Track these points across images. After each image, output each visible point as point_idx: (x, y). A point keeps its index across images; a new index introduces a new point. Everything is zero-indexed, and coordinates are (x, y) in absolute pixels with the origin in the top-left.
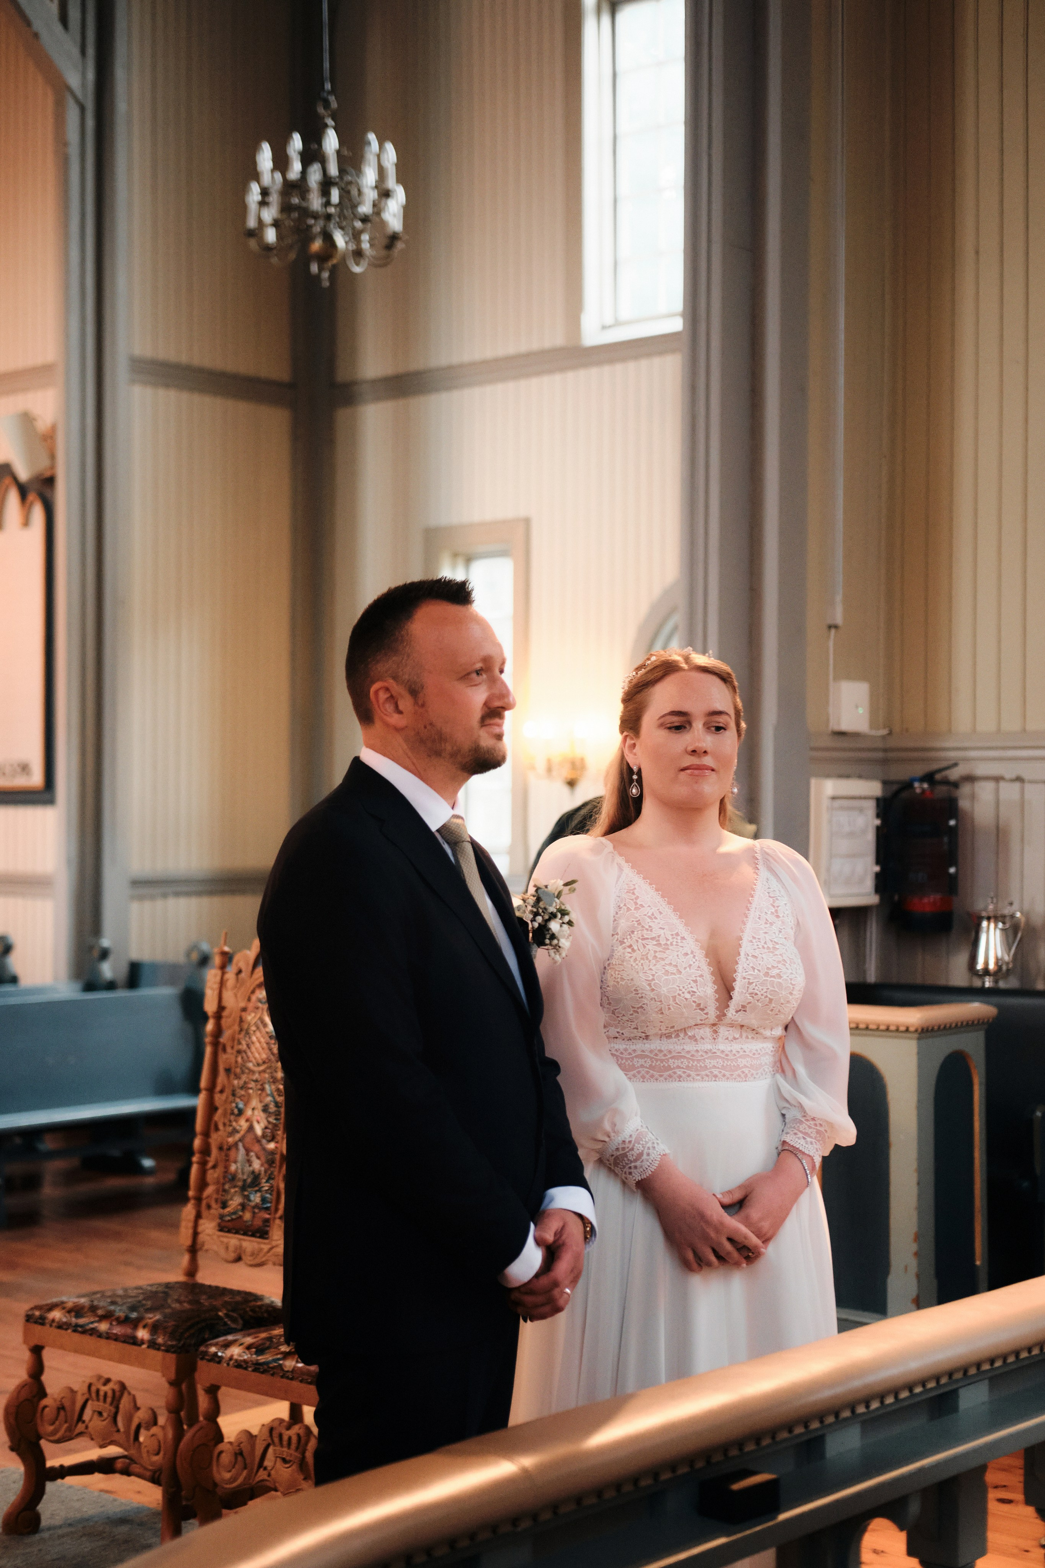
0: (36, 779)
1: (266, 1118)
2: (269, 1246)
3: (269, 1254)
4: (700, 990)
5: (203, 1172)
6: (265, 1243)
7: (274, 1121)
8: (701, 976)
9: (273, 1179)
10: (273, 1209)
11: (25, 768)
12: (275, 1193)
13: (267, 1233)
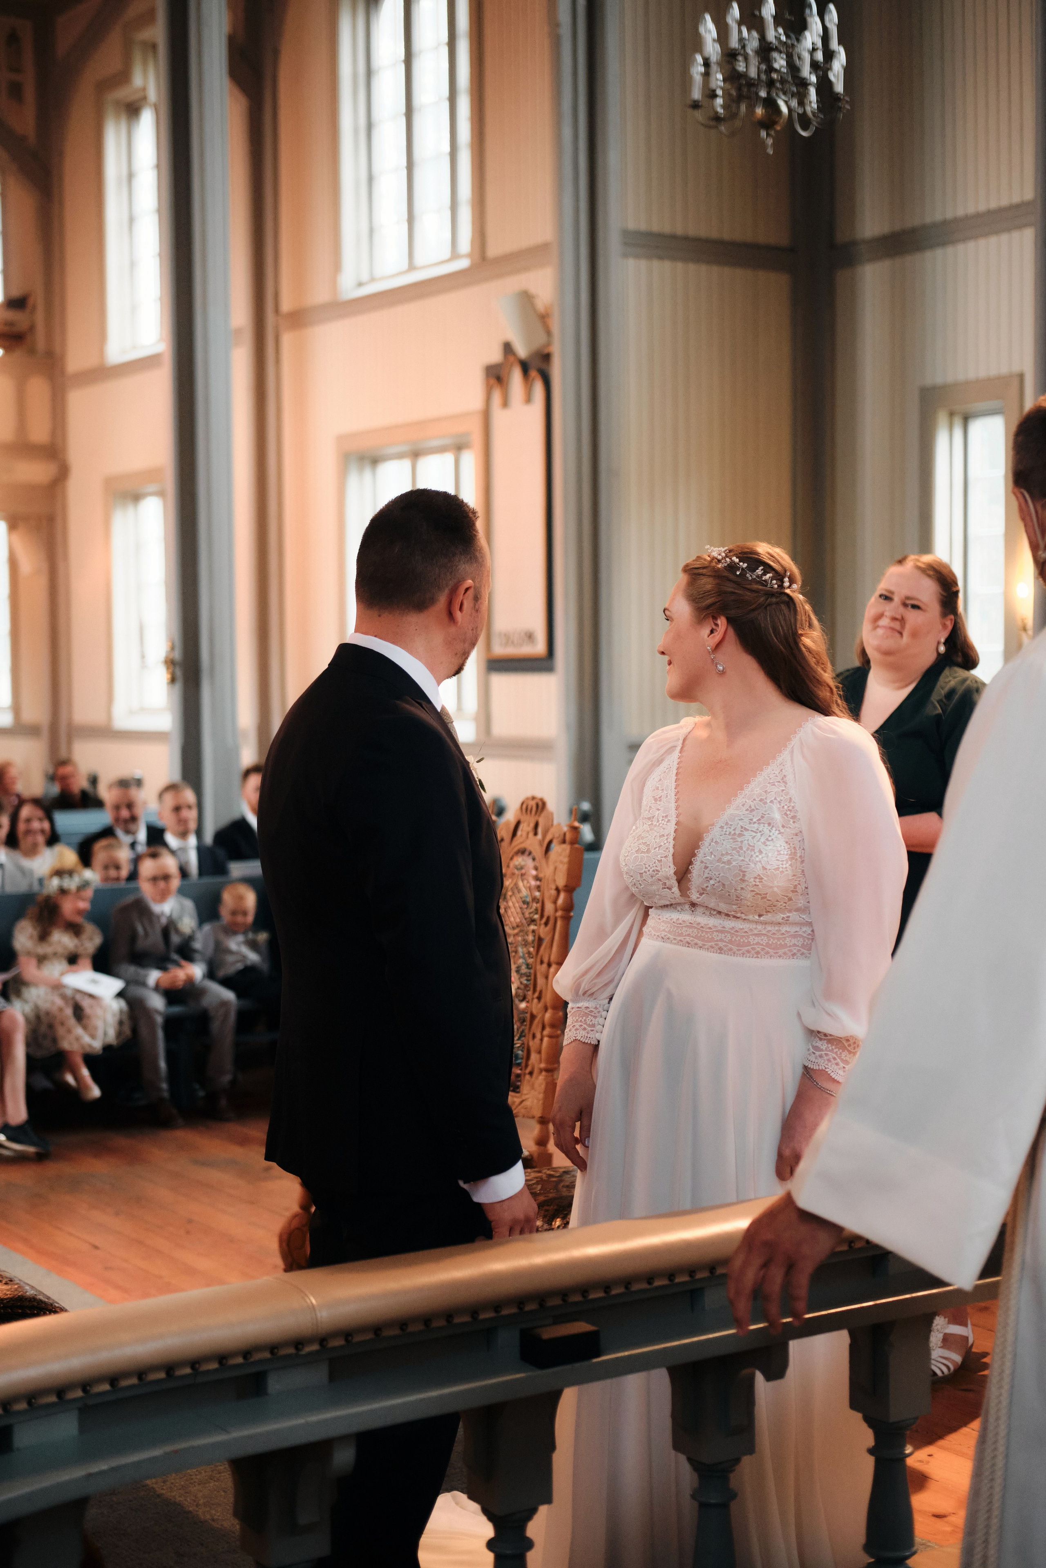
0: (539, 647)
1: (519, 979)
2: (521, 1100)
3: (520, 1107)
4: (663, 870)
6: (516, 1097)
7: (525, 982)
8: (666, 857)
9: (524, 1036)
10: (523, 1065)
11: (530, 637)
12: (525, 1050)
13: (518, 1087)
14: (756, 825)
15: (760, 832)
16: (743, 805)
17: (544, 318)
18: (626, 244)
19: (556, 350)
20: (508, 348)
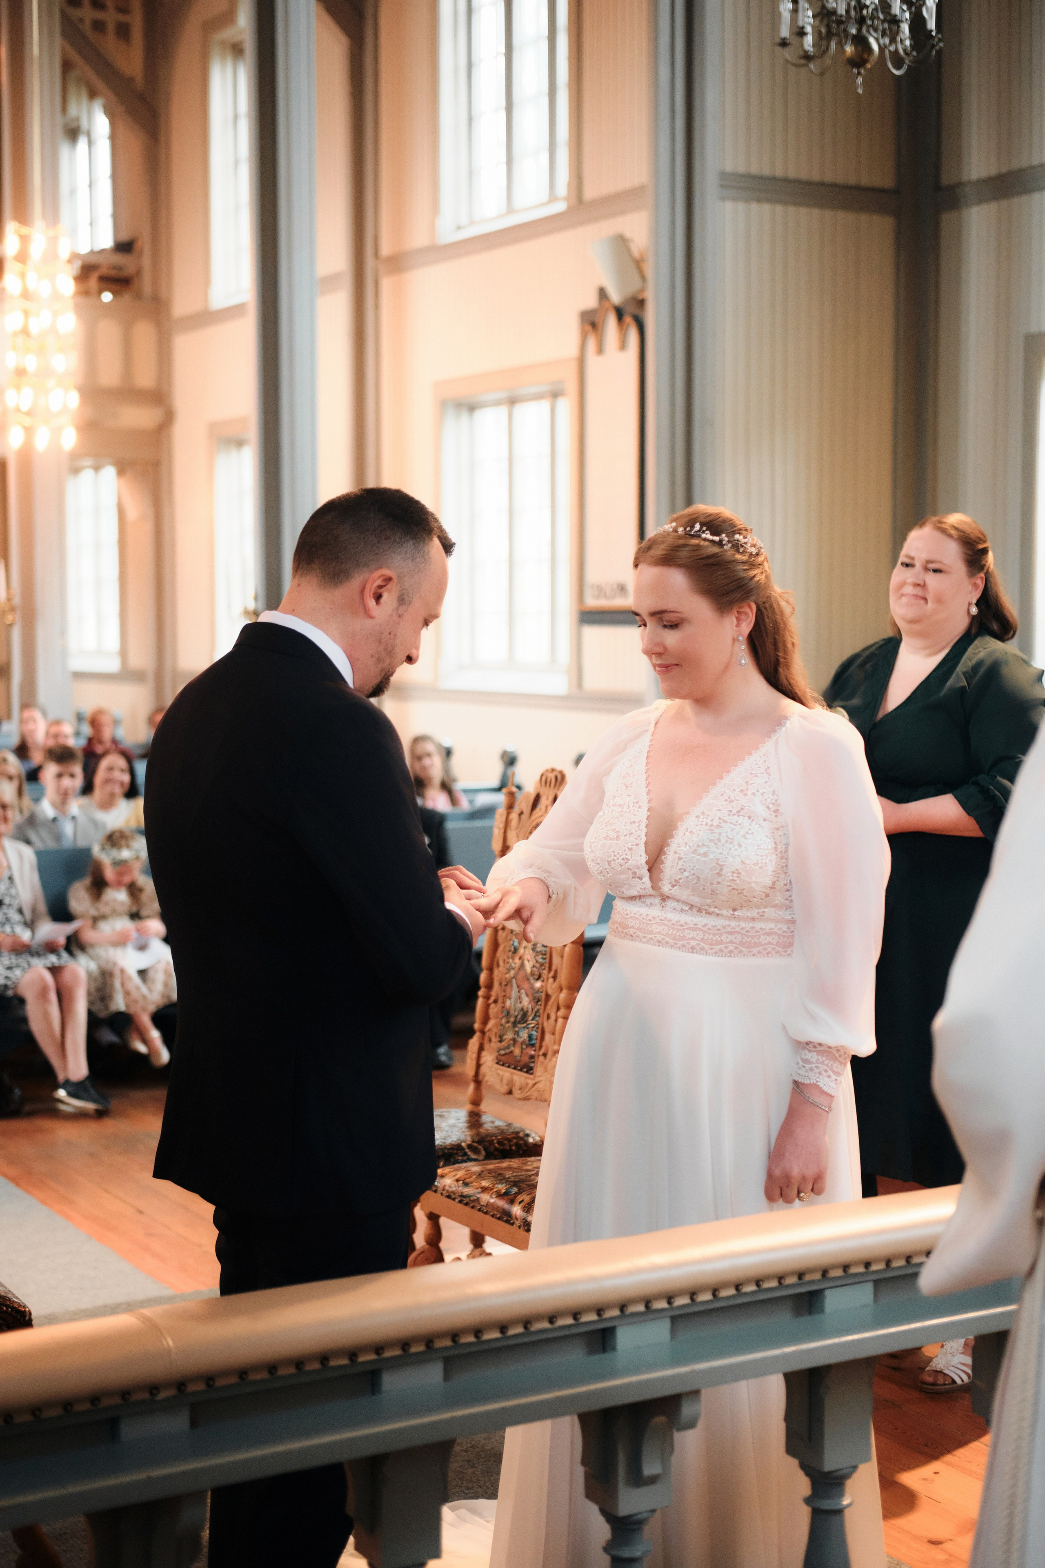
1: (536, 959)
2: (534, 1082)
3: (533, 1089)
4: (633, 859)
5: (487, 1007)
6: (530, 1079)
7: (542, 963)
8: (637, 845)
9: (539, 1018)
10: (537, 1045)
12: (540, 1031)
13: (531, 1069)
14: (735, 817)
15: (740, 824)
16: (722, 795)
17: (638, 264)
18: (722, 186)
19: (650, 296)
20: (602, 294)
